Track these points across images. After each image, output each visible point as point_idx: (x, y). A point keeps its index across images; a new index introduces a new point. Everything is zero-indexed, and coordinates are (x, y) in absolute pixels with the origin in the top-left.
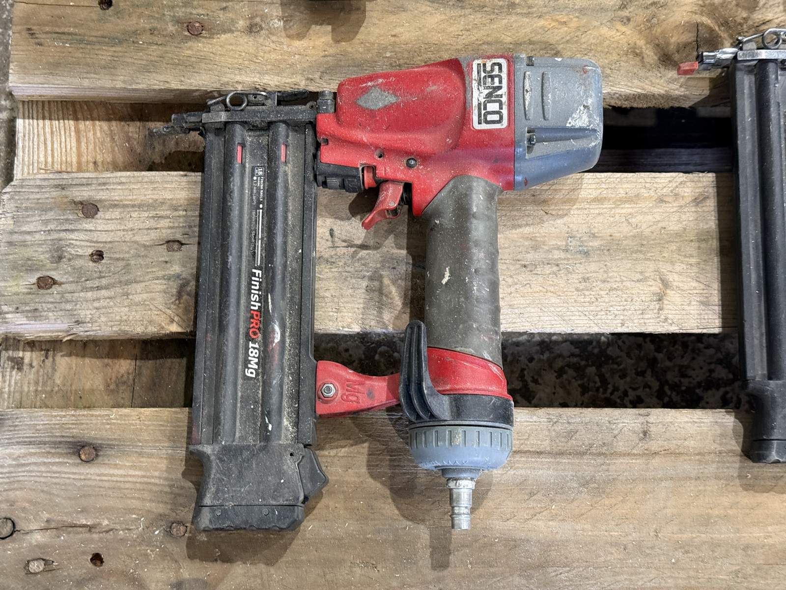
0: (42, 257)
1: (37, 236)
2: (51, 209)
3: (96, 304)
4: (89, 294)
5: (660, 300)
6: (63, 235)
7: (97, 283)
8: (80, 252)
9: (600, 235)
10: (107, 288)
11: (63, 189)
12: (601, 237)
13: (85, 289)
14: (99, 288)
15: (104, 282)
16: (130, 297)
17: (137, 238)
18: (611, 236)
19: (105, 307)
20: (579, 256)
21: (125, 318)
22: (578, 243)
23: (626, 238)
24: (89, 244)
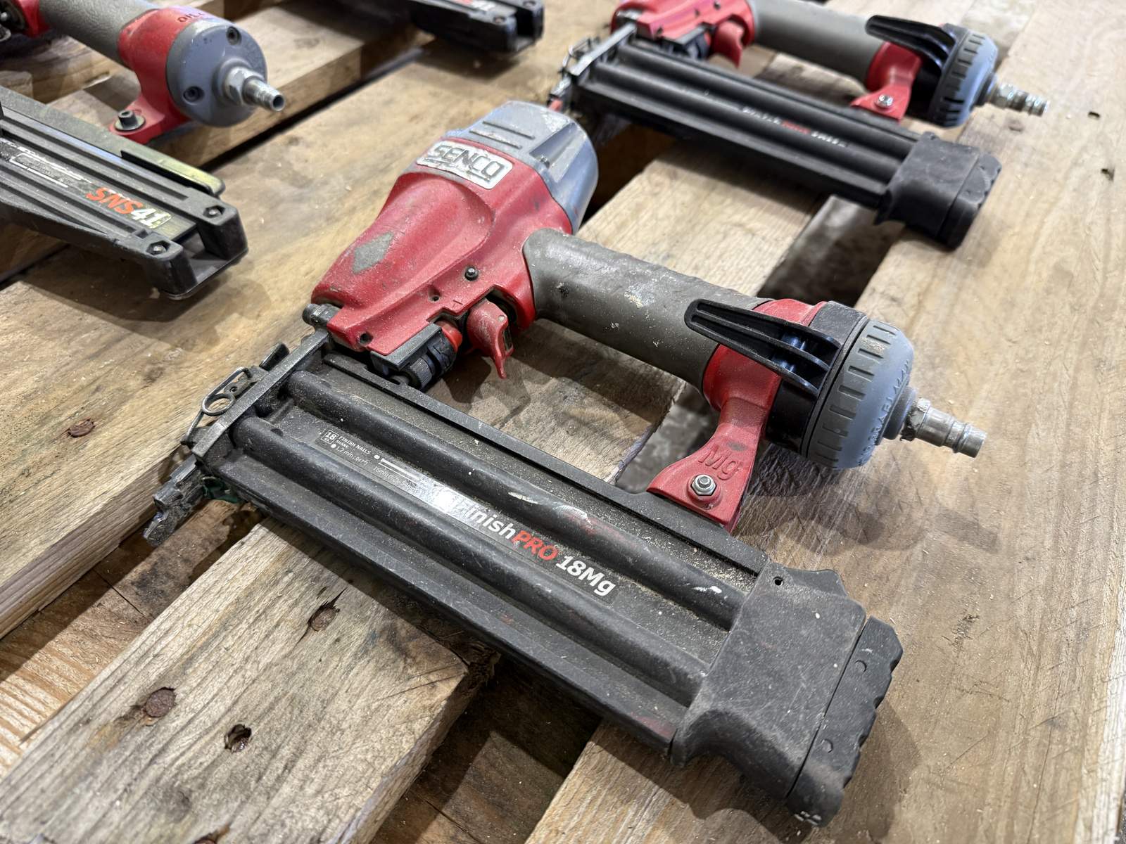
0: (155, 832)
1: (115, 817)
2: (97, 763)
3: (310, 790)
4: (286, 790)
5: (754, 235)
6: (153, 772)
7: (279, 765)
8: (206, 759)
9: (657, 240)
10: (299, 753)
11: (88, 722)
12: (660, 240)
13: (271, 792)
14: (288, 768)
15: (286, 752)
16: (345, 725)
17: (265, 660)
18: (664, 235)
19: (327, 778)
21: (369, 756)
23: (674, 227)
24: (207, 738)
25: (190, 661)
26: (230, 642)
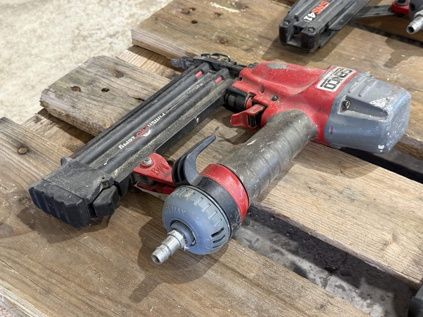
0: (84, 81)
1: (90, 74)
2: (105, 68)
3: (88, 105)
4: (88, 100)
5: (385, 245)
6: (100, 78)
7: (95, 98)
8: (101, 86)
9: (368, 196)
10: (98, 101)
11: (117, 65)
12: (368, 197)
13: (89, 98)
14: (95, 100)
16: (104, 109)
17: (128, 92)
18: (375, 199)
19: (89, 107)
20: (347, 199)
21: (93, 114)
22: (351, 193)
23: (384, 205)
24: (107, 85)
25: (131, 78)
26: (136, 84)
